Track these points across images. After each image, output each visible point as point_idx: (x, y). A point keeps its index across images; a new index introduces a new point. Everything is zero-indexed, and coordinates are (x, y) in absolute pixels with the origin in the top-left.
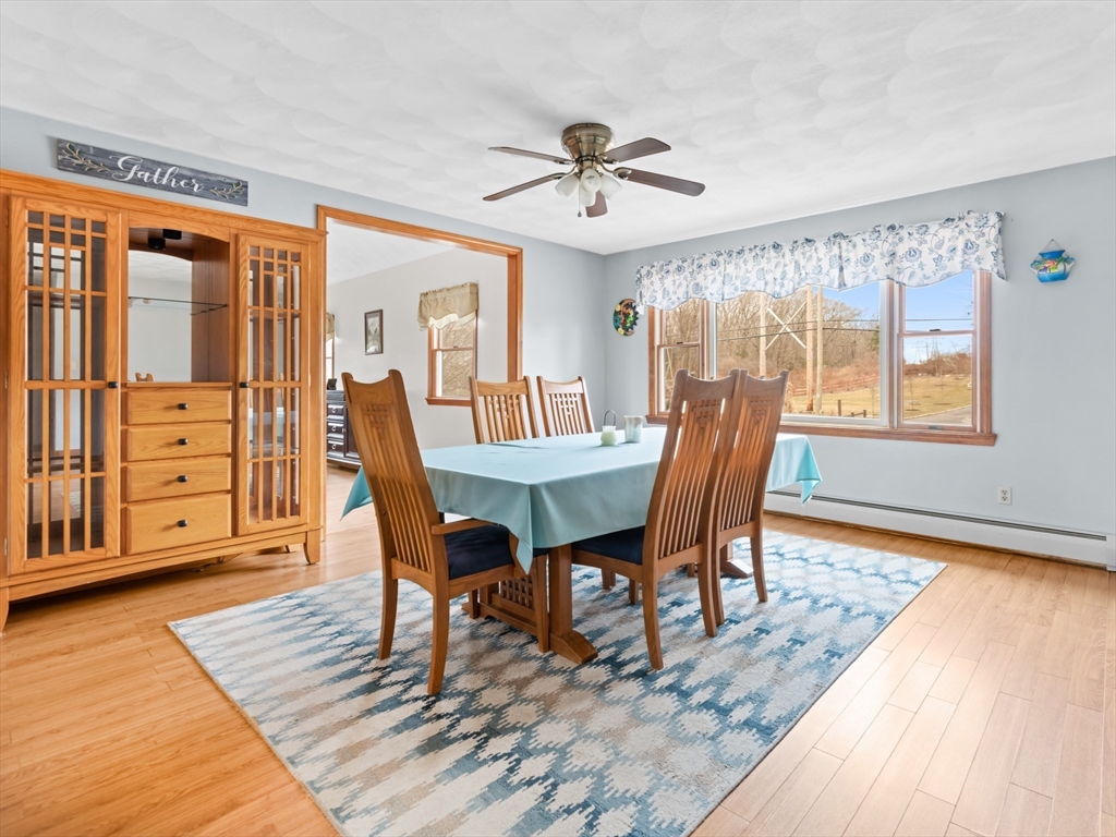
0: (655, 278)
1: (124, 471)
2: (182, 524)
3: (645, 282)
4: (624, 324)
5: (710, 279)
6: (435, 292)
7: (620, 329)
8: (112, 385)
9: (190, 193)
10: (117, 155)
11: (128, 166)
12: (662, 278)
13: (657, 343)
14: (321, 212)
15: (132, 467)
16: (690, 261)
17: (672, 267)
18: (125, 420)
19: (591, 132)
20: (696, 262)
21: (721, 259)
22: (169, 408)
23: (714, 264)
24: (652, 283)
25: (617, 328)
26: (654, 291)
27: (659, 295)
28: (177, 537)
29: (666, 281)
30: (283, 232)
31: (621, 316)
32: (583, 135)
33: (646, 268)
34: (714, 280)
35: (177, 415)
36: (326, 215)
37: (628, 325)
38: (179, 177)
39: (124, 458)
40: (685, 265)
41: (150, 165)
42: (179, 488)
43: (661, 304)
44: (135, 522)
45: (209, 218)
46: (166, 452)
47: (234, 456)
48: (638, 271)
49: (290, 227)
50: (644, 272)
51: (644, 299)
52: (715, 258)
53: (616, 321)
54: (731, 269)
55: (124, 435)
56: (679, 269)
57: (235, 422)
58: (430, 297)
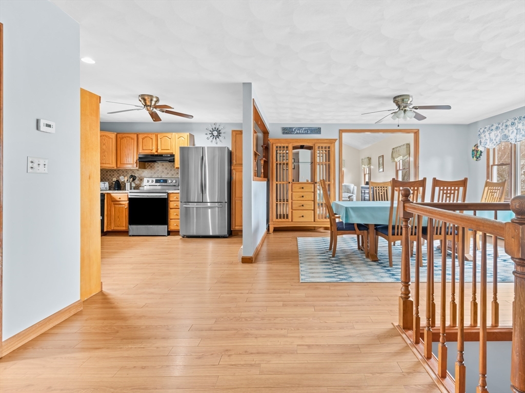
0: (487, 133)
1: (292, 202)
2: (303, 216)
3: (482, 136)
4: (476, 156)
5: (511, 131)
6: (396, 148)
7: (475, 158)
8: (289, 183)
9: (307, 134)
10: (293, 128)
11: (295, 130)
12: (489, 134)
13: (491, 163)
14: (341, 131)
15: (293, 202)
16: (501, 124)
17: (494, 128)
18: (292, 191)
19: (402, 98)
20: (504, 124)
21: (516, 121)
22: (300, 188)
23: (513, 124)
24: (485, 136)
25: (473, 157)
26: (486, 139)
27: (488, 141)
28: (302, 219)
29: (491, 134)
30: (326, 141)
31: (475, 152)
32: (399, 99)
33: (483, 129)
34: (513, 132)
35: (302, 190)
36: (342, 132)
37: (478, 156)
38: (305, 130)
39: (292, 200)
40: (500, 126)
41: (299, 129)
42: (302, 208)
43: (490, 146)
44: (294, 214)
45: (308, 141)
46: (299, 199)
47: (314, 201)
48: (479, 131)
49: (327, 139)
50: (482, 131)
51: (482, 144)
52: (513, 121)
53: (473, 154)
54: (520, 126)
55: (292, 194)
56: (497, 128)
57: (314, 192)
58: (395, 150)
